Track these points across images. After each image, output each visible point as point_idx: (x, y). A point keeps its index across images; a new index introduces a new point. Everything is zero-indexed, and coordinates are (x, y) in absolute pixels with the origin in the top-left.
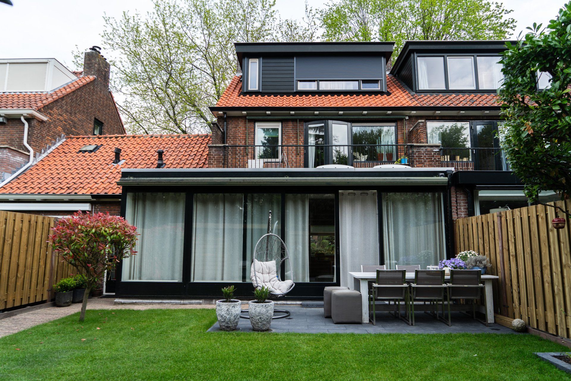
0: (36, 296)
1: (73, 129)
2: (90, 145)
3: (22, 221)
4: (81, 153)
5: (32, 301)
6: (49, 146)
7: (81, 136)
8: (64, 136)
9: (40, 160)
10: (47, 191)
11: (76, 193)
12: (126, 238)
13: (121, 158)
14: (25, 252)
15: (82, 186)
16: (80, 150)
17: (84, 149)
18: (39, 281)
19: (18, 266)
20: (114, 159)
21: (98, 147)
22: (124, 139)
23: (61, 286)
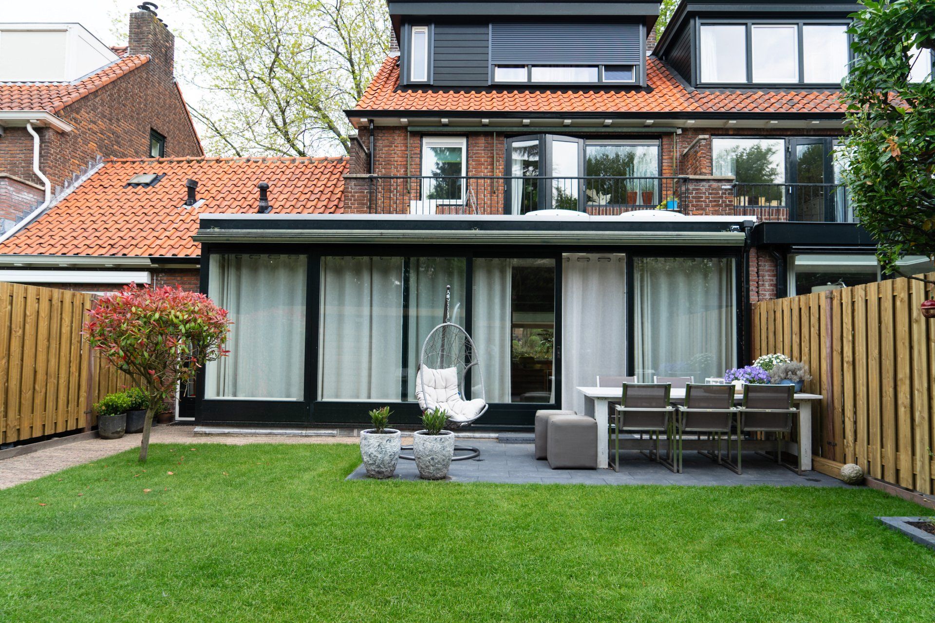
0: (67, 421)
1: (115, 147)
2: (145, 173)
3: (39, 299)
4: (131, 187)
5: (60, 430)
6: (76, 175)
7: (130, 159)
8: (101, 158)
9: (63, 198)
10: (76, 251)
11: (124, 255)
12: (211, 329)
13: (198, 197)
14: (45, 351)
15: (134, 242)
16: (129, 182)
17: (135, 181)
18: (70, 397)
19: (35, 372)
20: (186, 198)
21: (159, 178)
22: (201, 165)
23: (107, 405)
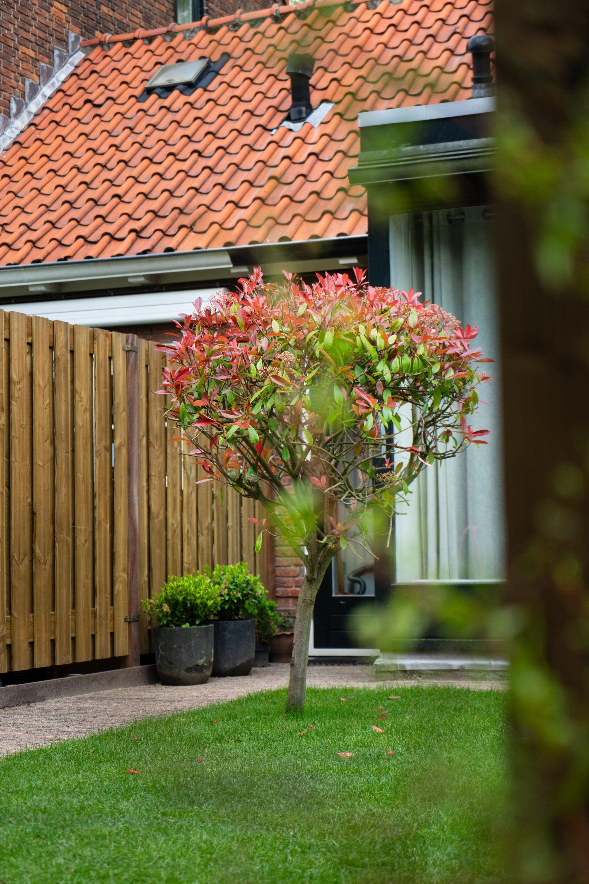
0: (93, 636)
1: (104, 9)
2: (180, 61)
3: (30, 344)
4: (154, 97)
5: (83, 657)
6: (32, 85)
7: (140, 32)
8: (77, 39)
9: (8, 142)
10: (63, 253)
11: (169, 250)
12: (447, 370)
13: (315, 97)
14: (49, 465)
15: (186, 220)
16: (147, 85)
17: (162, 81)
18: (97, 579)
19: (33, 514)
20: (288, 103)
21: (214, 67)
22: (309, 20)
23: (173, 603)
